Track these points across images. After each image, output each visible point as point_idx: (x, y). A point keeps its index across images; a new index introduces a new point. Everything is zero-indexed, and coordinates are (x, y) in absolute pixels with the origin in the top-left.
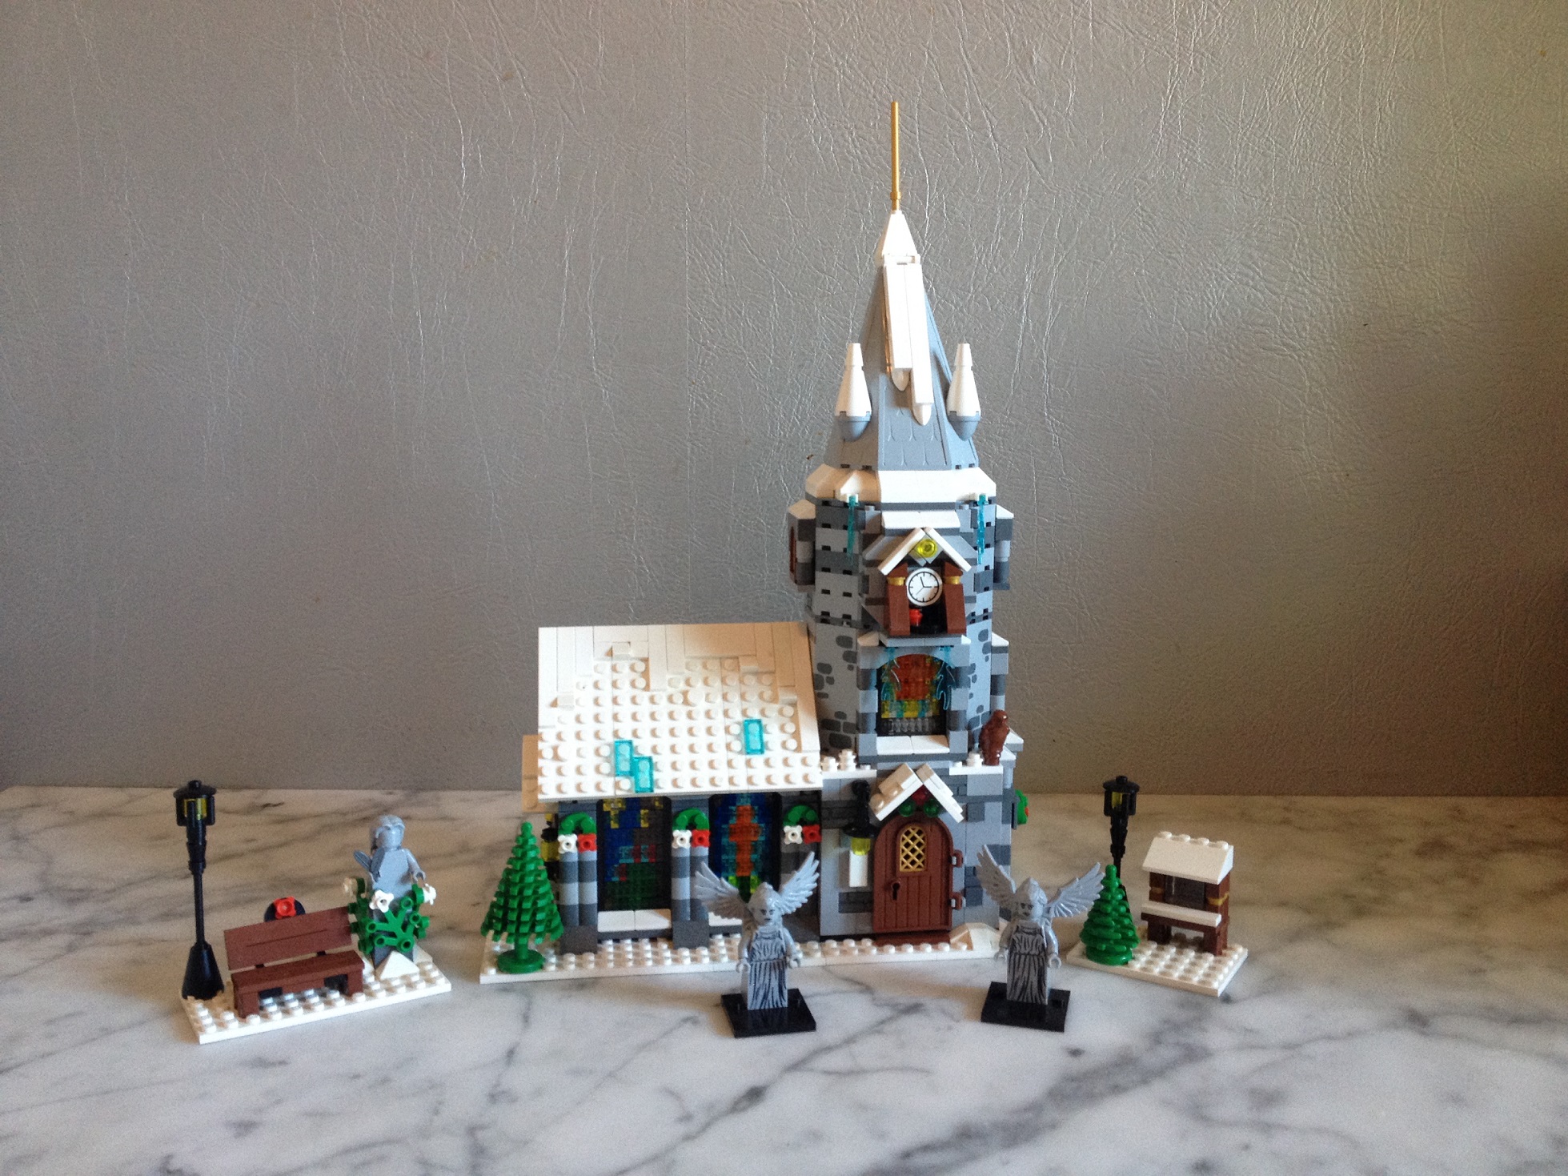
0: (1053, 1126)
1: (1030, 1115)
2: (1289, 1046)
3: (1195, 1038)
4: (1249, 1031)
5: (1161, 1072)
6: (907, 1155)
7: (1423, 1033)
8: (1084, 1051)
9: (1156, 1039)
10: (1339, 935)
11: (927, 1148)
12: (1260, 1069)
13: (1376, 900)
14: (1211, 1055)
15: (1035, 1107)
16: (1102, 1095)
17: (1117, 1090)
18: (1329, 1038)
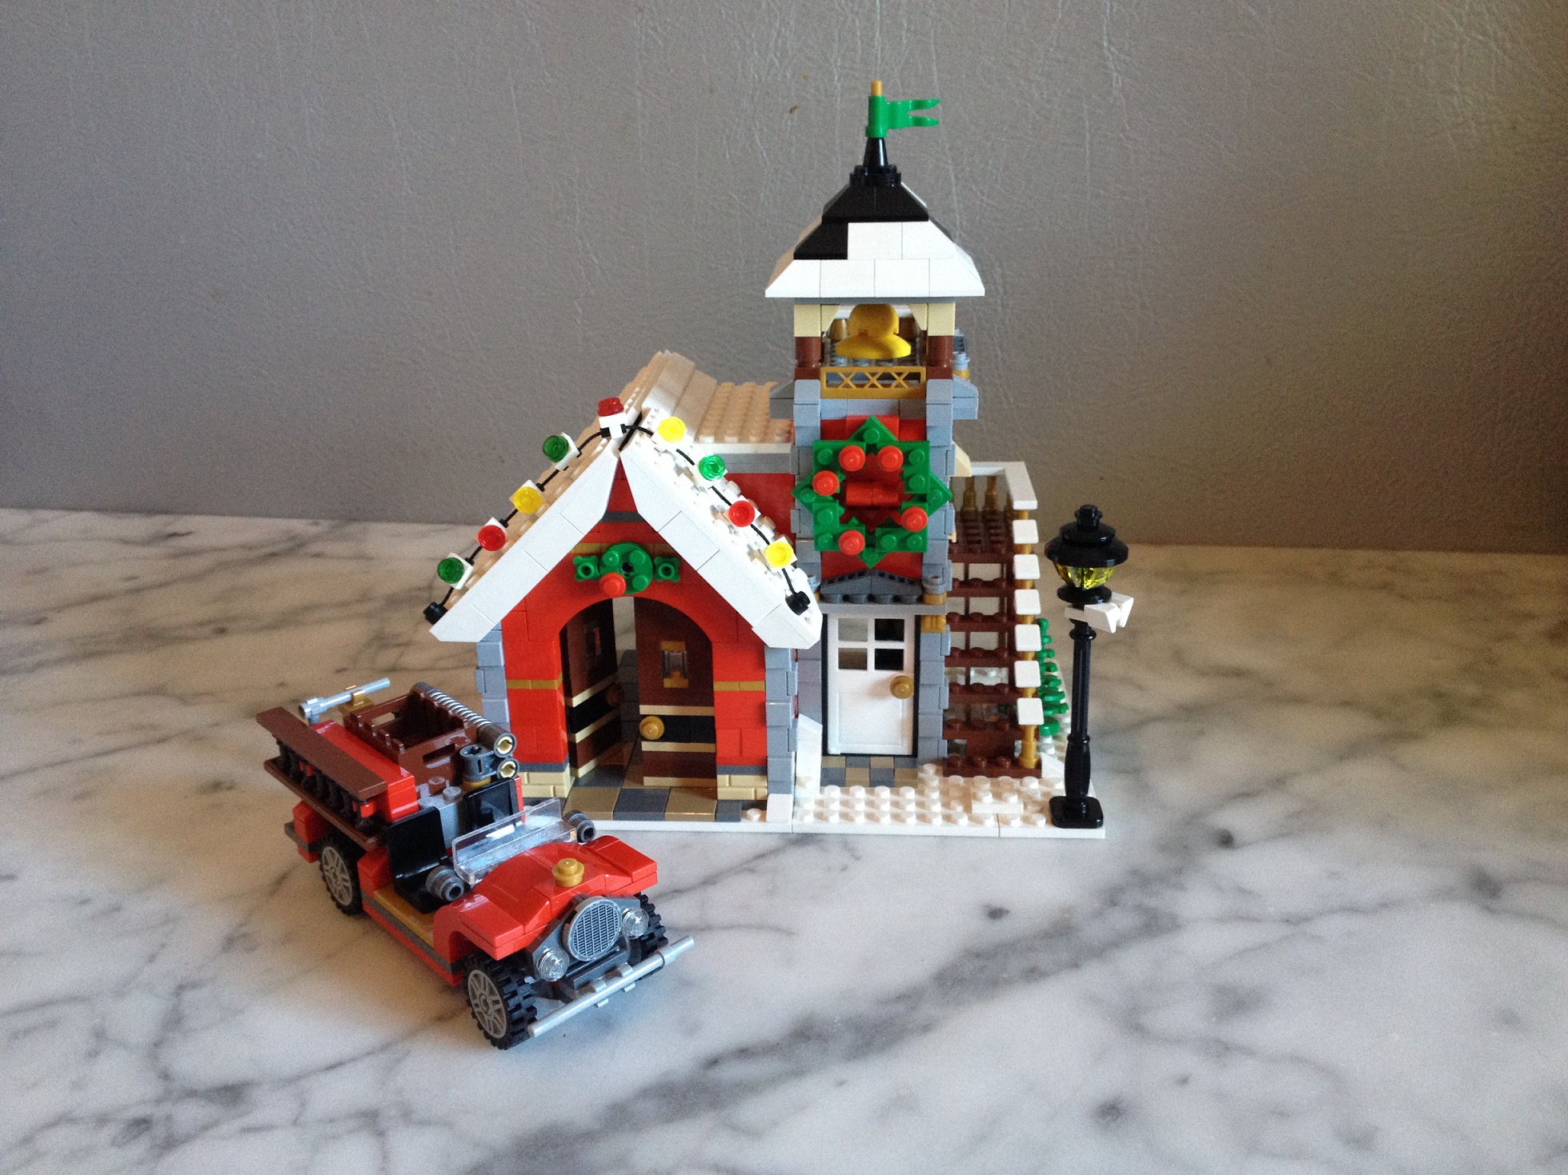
0: (926, 1028)
1: (901, 1007)
2: (1293, 920)
3: (1165, 900)
4: (1243, 892)
5: (1100, 951)
6: (713, 1062)
7: (1488, 909)
8: (1008, 912)
9: (1112, 897)
10: (1409, 753)
11: (744, 1053)
12: (1241, 954)
13: (1475, 702)
14: (1179, 927)
15: (910, 997)
16: (1009, 982)
17: (1033, 974)
18: (1353, 909)
